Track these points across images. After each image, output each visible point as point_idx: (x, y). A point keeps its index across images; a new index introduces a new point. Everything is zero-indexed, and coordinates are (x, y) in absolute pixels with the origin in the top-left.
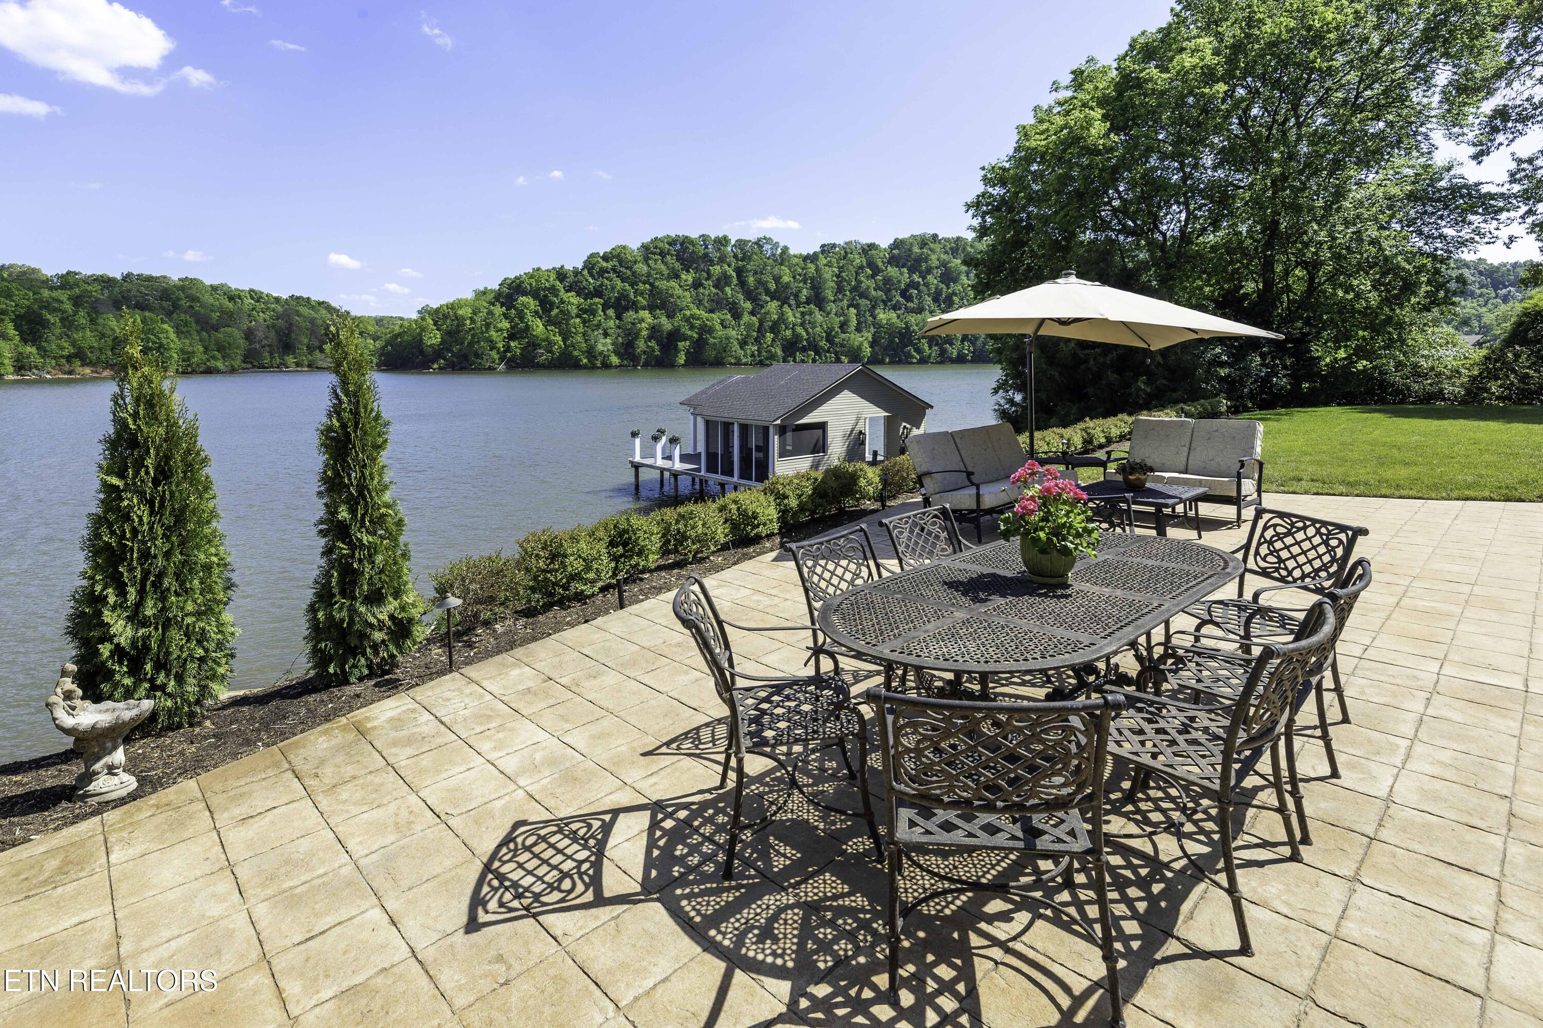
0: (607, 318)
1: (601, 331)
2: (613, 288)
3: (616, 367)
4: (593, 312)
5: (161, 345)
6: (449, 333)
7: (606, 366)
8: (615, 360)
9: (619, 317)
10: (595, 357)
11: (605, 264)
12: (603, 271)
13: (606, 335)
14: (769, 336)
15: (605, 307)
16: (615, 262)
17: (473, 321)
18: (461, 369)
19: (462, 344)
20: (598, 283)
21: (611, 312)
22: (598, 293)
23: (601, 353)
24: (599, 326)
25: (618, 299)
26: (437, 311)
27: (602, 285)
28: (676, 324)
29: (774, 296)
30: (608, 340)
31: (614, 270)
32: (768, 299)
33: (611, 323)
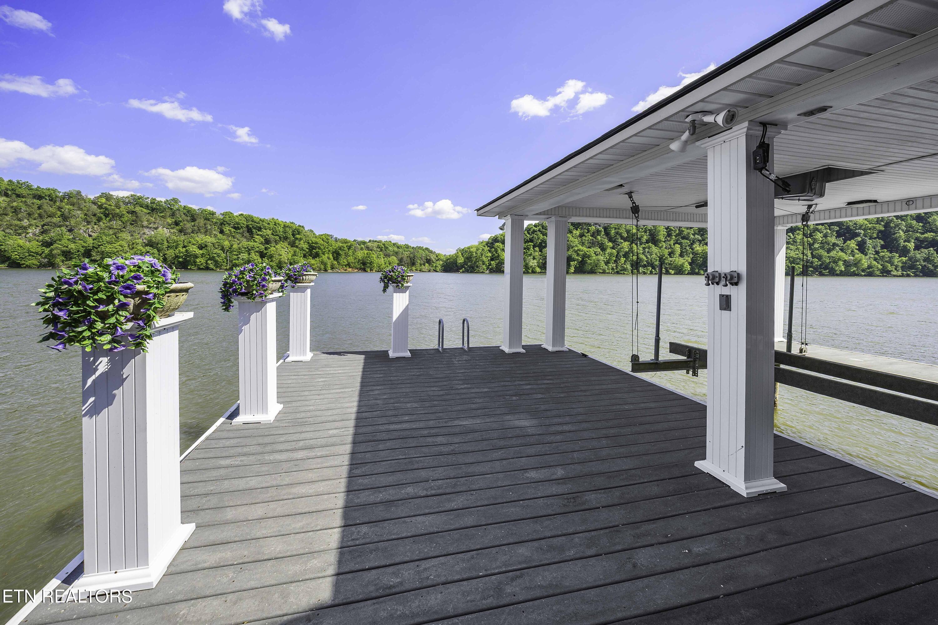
0: (535, 251)
1: (532, 257)
2: (538, 238)
3: (539, 273)
4: (529, 249)
5: (371, 262)
6: (467, 258)
7: (534, 272)
8: (538, 270)
9: (541, 251)
10: (528, 268)
11: (535, 229)
12: (534, 231)
13: (534, 258)
14: (623, 260)
15: (534, 246)
16: (540, 227)
17: (476, 253)
18: (471, 272)
19: (472, 262)
20: (531, 236)
21: (537, 249)
22: (531, 240)
23: (531, 267)
24: (530, 255)
25: (541, 243)
26: (463, 250)
27: (533, 237)
28: (569, 254)
29: (625, 240)
30: (535, 261)
31: (539, 231)
32: (622, 241)
33: (537, 254)
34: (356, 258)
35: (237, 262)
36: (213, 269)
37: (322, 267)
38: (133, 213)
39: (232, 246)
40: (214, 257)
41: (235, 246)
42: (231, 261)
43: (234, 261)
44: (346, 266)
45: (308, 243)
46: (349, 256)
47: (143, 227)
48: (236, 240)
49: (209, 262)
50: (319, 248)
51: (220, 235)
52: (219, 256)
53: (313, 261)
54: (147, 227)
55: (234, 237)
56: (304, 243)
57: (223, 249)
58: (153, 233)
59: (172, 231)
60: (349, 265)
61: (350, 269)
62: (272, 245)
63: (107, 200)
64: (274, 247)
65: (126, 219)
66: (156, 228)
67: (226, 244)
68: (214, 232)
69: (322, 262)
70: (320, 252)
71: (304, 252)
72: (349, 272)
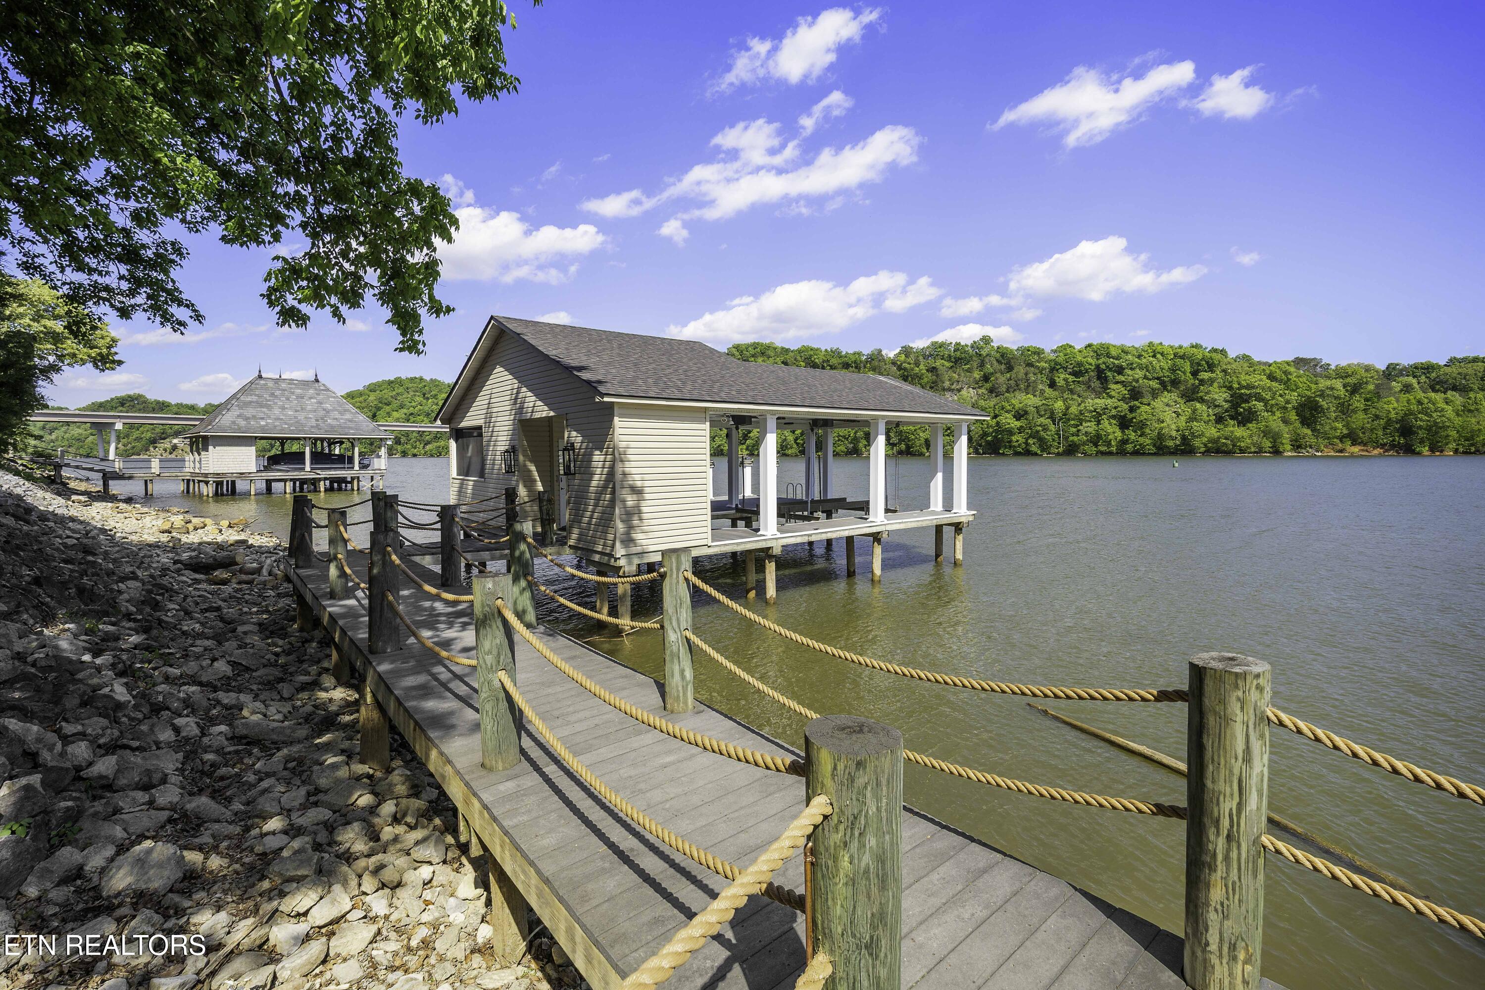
34: (1377, 417)
35: (1075, 438)
36: (1036, 454)
37: (1267, 444)
38: (933, 370)
39: (1067, 408)
40: (1038, 432)
41: (1074, 410)
42: (1066, 438)
43: (1071, 438)
44: (1342, 439)
45: (1230, 388)
46: (1355, 411)
47: (944, 390)
48: (1075, 397)
49: (1031, 441)
50: (1259, 398)
51: (1048, 391)
52: (1045, 429)
53: (1239, 432)
54: (950, 390)
55: (1072, 392)
56: (1220, 387)
57: (1052, 417)
58: (956, 398)
59: (980, 391)
60: (1353, 437)
61: (1356, 449)
62: (1145, 401)
63: (907, 356)
64: (1149, 404)
65: (926, 380)
66: (959, 390)
67: (1059, 405)
68: (1040, 387)
69: (1267, 433)
70: (1260, 405)
71: (1217, 410)
72: (1352, 456)
